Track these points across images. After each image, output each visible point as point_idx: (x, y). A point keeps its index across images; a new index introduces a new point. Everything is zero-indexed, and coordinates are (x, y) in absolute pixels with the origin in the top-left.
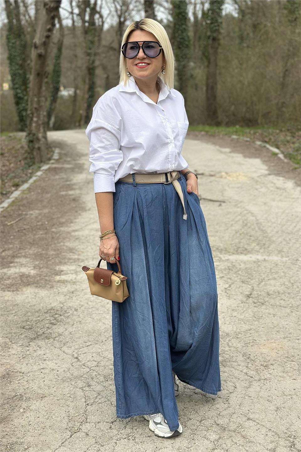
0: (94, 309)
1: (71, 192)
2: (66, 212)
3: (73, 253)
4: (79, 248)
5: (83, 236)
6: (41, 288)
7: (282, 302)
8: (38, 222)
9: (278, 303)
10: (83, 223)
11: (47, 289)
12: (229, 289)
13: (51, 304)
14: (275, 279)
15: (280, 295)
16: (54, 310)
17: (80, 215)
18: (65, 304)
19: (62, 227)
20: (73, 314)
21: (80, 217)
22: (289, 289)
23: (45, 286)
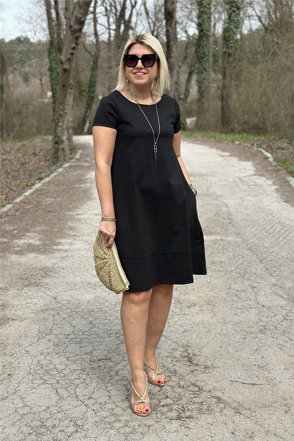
2: (75, 201)
3: (73, 230)
5: (83, 219)
6: (41, 254)
11: (45, 255)
13: (45, 264)
16: (47, 268)
18: (56, 265)
22: (231, 260)
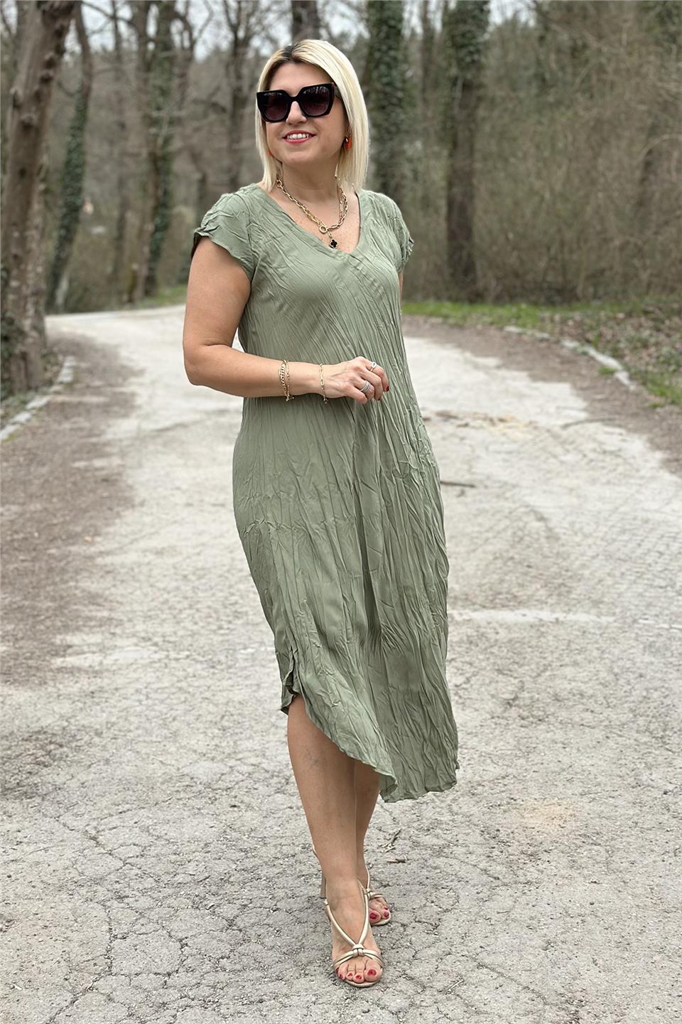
0: (140, 732)
1: (98, 463)
2: (85, 511)
3: (99, 605)
4: (112, 594)
5: (123, 566)
6: (17, 684)
7: (588, 715)
8: (16, 532)
9: (577, 719)
10: (126, 536)
11: (31, 688)
12: (464, 686)
14: (576, 664)
15: (585, 700)
16: (45, 733)
17: (118, 515)
18: (72, 721)
19: (73, 544)
20: (89, 744)
21: (117, 521)
22: (607, 686)
23: (28, 680)
